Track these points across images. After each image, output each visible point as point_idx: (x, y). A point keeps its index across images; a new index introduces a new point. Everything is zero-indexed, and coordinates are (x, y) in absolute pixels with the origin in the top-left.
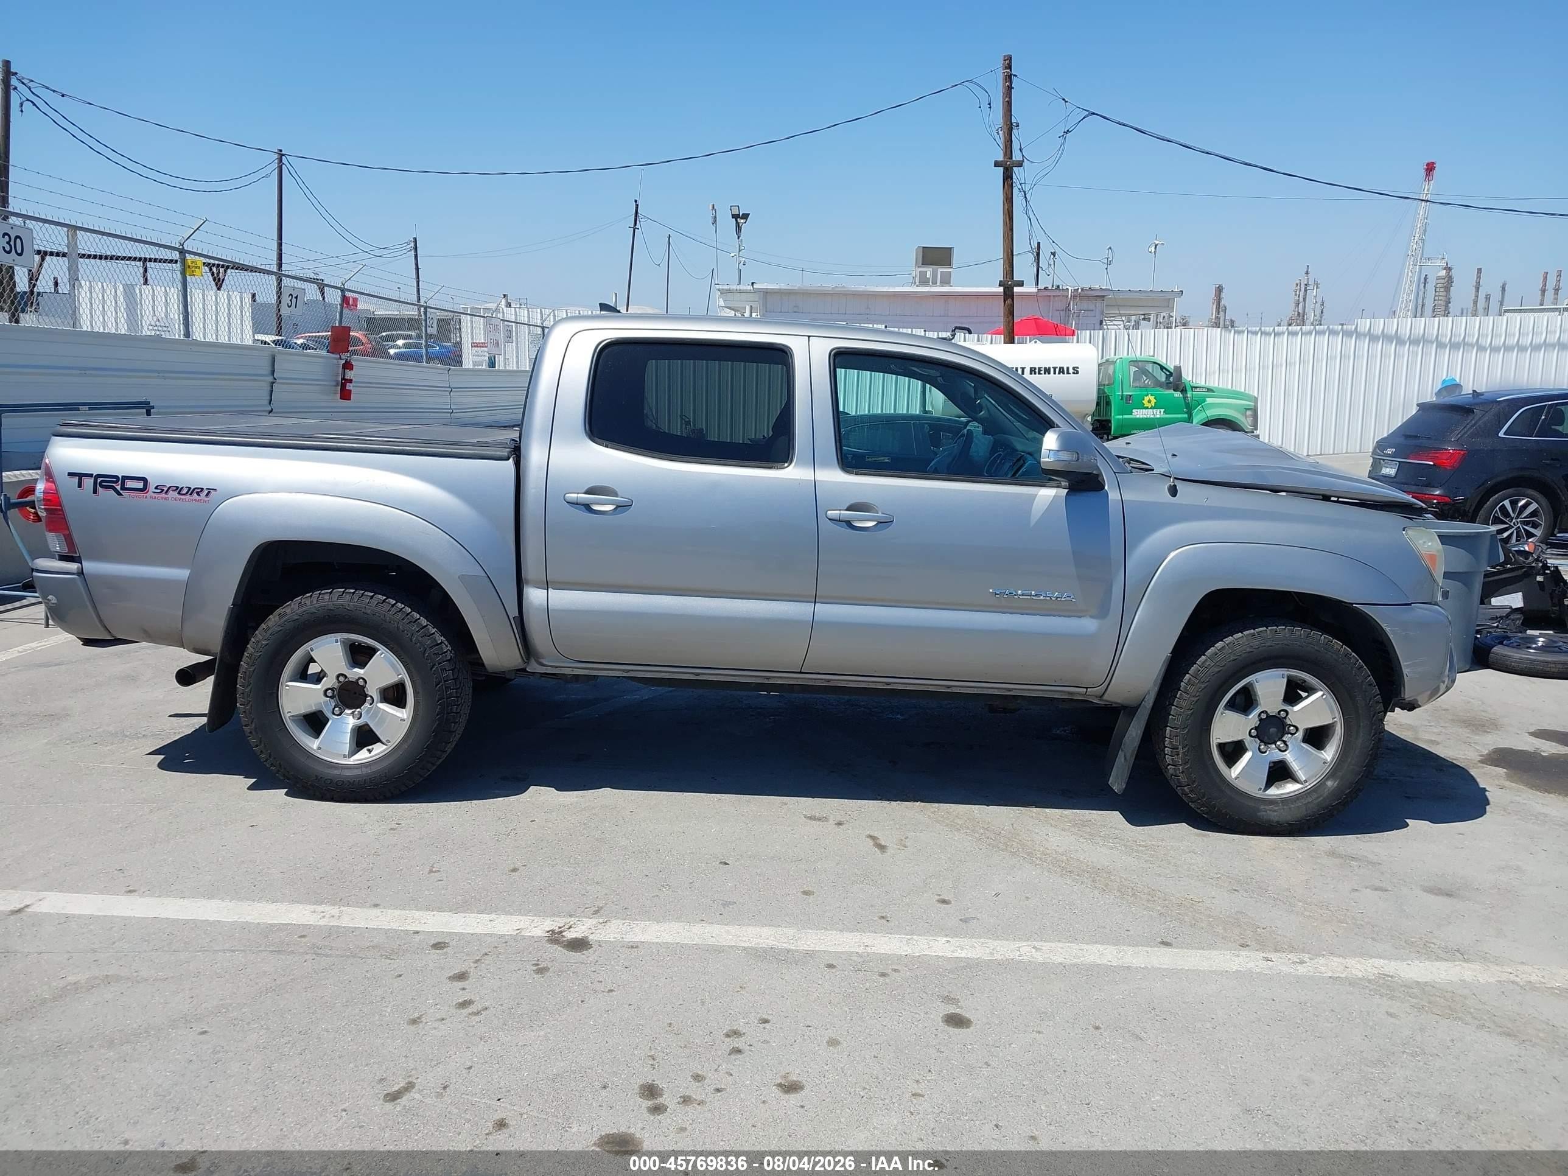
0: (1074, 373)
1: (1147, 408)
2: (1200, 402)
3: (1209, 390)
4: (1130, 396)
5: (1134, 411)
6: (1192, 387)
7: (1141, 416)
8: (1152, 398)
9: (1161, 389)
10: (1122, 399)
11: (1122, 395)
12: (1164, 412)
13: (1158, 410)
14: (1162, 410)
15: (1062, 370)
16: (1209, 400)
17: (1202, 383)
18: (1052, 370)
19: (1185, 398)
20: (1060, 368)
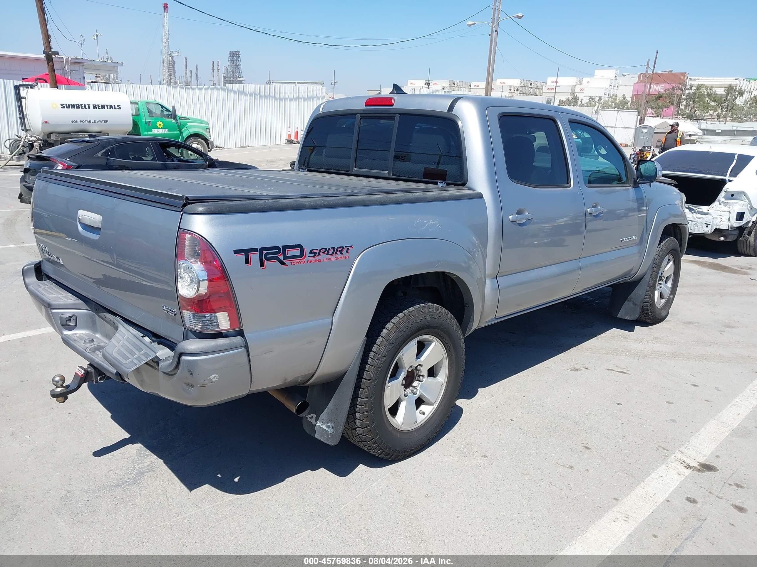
0: (118, 109)
1: (159, 128)
2: (184, 125)
3: (188, 119)
4: (150, 122)
5: (153, 130)
6: (180, 117)
7: (157, 133)
8: (161, 123)
9: (164, 118)
10: (146, 123)
11: (146, 122)
12: (168, 130)
13: (165, 129)
14: (167, 129)
15: (111, 107)
16: (189, 124)
17: (186, 115)
18: (106, 107)
19: (177, 123)
20: (110, 106)
